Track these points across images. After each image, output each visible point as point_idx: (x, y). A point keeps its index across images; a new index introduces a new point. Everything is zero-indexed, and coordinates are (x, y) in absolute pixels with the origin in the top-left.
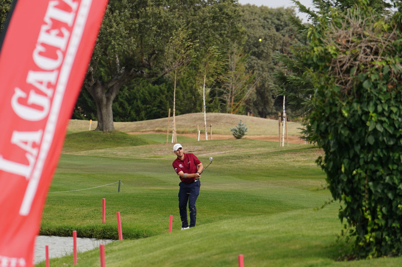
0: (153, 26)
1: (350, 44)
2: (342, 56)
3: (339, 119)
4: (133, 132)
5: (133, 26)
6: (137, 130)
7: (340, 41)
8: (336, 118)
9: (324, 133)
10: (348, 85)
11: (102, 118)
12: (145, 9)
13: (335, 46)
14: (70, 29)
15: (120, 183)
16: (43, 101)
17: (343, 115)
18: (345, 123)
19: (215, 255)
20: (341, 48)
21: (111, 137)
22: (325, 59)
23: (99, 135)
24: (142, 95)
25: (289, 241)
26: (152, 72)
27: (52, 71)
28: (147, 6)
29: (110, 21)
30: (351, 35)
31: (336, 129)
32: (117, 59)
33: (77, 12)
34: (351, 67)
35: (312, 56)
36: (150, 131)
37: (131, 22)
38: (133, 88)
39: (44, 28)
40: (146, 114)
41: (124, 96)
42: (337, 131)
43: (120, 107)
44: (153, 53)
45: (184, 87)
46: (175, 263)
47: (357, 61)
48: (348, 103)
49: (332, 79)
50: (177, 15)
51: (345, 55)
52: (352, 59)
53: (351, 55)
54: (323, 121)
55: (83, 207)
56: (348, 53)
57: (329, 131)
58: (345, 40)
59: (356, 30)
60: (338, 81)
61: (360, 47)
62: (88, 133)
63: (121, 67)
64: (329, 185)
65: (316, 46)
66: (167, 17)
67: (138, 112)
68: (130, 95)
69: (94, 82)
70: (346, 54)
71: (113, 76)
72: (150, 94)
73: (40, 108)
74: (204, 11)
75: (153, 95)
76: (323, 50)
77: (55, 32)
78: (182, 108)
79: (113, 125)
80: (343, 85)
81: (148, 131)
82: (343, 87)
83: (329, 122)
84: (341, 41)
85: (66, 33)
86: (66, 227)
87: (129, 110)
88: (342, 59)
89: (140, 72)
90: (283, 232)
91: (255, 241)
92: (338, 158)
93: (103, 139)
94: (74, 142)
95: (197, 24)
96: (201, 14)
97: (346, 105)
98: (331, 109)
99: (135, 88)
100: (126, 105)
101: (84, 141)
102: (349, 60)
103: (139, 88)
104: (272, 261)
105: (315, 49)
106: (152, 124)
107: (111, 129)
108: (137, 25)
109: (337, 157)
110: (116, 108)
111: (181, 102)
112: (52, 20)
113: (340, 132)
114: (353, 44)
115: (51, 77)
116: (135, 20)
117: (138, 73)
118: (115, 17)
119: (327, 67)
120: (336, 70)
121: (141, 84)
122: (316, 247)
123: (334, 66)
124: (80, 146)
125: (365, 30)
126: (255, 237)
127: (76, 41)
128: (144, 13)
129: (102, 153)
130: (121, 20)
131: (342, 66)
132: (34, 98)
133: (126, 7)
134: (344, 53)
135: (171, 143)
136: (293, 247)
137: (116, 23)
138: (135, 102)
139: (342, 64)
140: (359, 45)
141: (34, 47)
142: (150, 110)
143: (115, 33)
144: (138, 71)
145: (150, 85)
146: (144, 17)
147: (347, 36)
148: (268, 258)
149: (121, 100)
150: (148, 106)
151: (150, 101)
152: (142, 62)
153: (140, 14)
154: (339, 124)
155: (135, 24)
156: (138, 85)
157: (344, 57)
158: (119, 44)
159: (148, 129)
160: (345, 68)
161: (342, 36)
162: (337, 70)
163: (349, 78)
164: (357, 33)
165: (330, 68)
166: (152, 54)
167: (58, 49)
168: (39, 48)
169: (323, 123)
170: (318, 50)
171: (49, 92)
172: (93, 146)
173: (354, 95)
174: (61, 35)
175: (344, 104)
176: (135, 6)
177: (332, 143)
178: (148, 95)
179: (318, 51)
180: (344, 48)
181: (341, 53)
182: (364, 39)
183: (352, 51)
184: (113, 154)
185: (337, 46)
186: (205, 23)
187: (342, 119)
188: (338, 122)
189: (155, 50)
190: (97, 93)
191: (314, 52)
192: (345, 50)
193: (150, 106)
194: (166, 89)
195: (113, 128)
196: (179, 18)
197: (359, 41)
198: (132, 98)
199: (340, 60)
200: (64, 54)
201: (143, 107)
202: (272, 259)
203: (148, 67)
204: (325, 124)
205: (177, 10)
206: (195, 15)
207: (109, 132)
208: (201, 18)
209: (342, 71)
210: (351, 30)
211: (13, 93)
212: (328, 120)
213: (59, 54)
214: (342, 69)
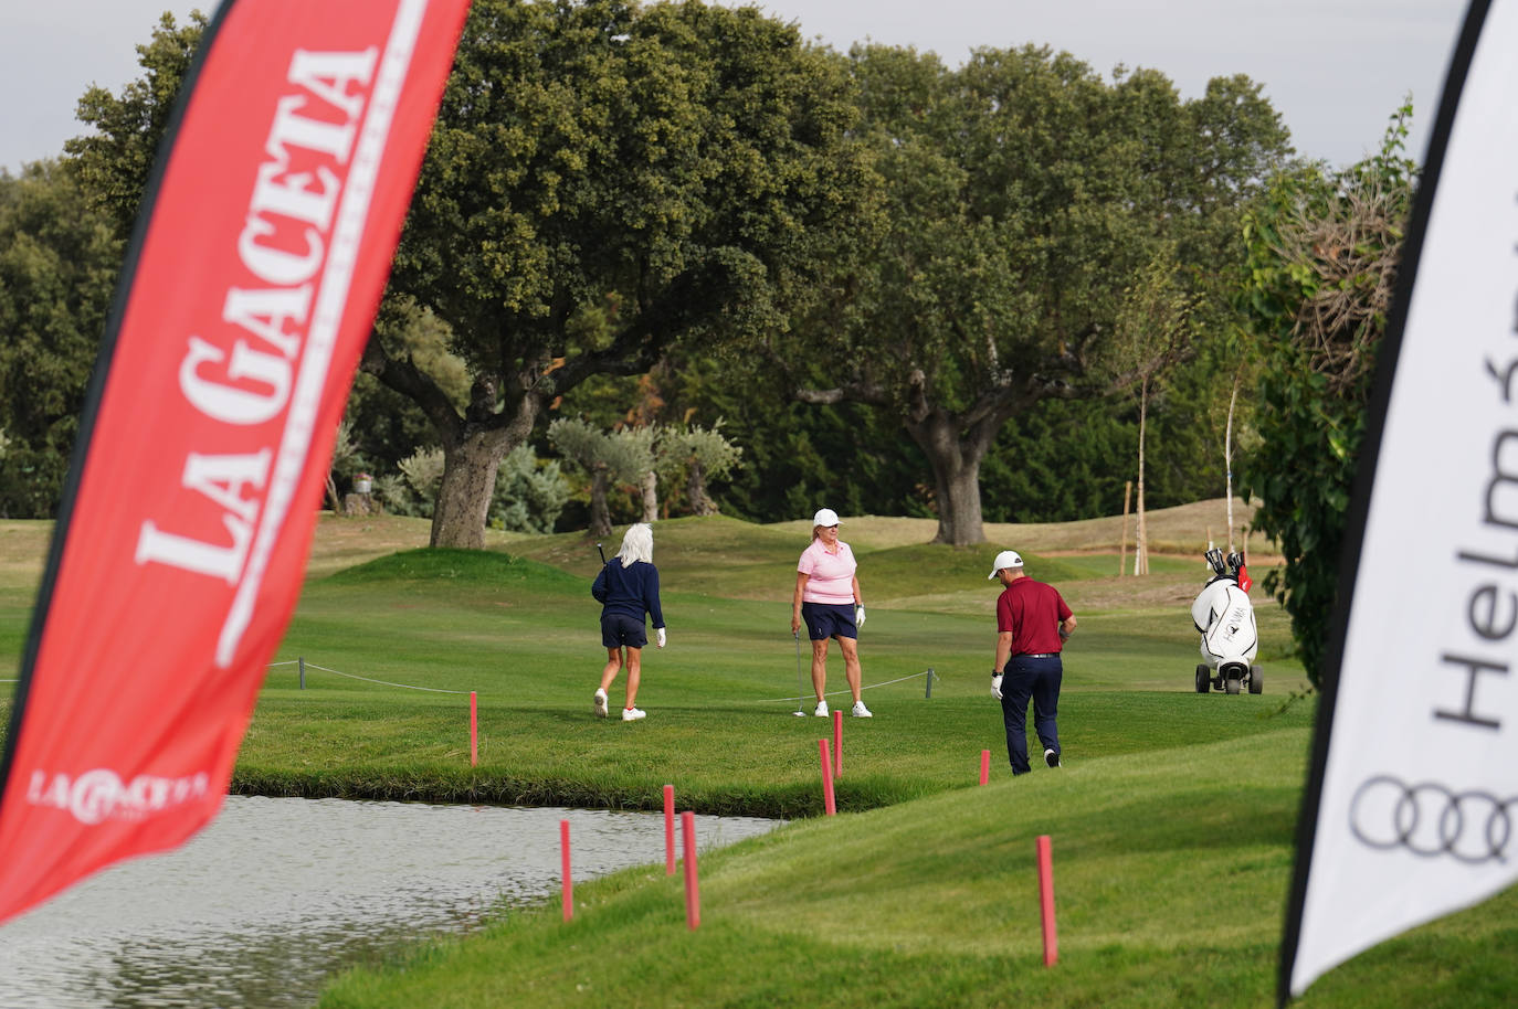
0: (1087, 260)
1: (1350, 261)
2: (1330, 292)
3: (1321, 467)
4: (1058, 550)
5: (1033, 257)
6: (1070, 545)
7: (1322, 251)
8: (1315, 463)
9: (1281, 505)
10: (1345, 372)
11: (951, 510)
12: (1066, 211)
13: (1309, 266)
14: (342, 172)
15: (929, 675)
16: (273, 371)
17: (1332, 453)
18: (1340, 477)
19: (1007, 842)
20: (1327, 272)
21: (976, 562)
22: (1283, 304)
23: (943, 556)
24: (1092, 451)
25: (1206, 803)
26: (1086, 382)
27: (296, 286)
28: (1072, 201)
29: (970, 246)
30: (1353, 235)
31: (1314, 494)
32: (993, 348)
33: (361, 123)
34: (1354, 324)
35: (1246, 295)
36: (1106, 547)
37: (1026, 245)
38: (1067, 432)
39: (267, 171)
40: (1104, 502)
41: (1043, 453)
42: (1317, 498)
43: (1031, 484)
44: (1090, 330)
45: (1206, 429)
46: (901, 865)
47: (1370, 306)
48: (1345, 421)
49: (1303, 357)
50: (1153, 227)
51: (1336, 292)
52: (1356, 302)
53: (1351, 292)
54: (1279, 473)
55: (786, 736)
56: (1345, 284)
57: (1296, 500)
58: (1338, 249)
59: (1365, 223)
60: (1320, 362)
61: (1379, 270)
62: (915, 551)
63: (1001, 371)
64: (1298, 645)
65: (1260, 266)
66: (1125, 231)
67: (1082, 496)
68: (1058, 451)
69: (928, 412)
70: (1341, 290)
71: (980, 394)
72: (1115, 448)
73: (263, 389)
74: (1225, 214)
75: (1121, 449)
76: (1276, 276)
77: (298, 181)
78: (1201, 486)
79: (980, 529)
80: (1332, 372)
81: (1102, 548)
82: (1334, 378)
83: (1296, 475)
84: (1327, 253)
85: (330, 181)
86: (735, 790)
87: (1057, 492)
88: (1328, 303)
89: (1053, 382)
90: (1199, 781)
91: (1121, 803)
92: (1320, 572)
93: (953, 566)
94: (874, 575)
95: (1208, 252)
96: (1219, 222)
97: (1340, 427)
98: (1300, 439)
99: (1073, 432)
100: (1049, 477)
101: (902, 572)
102: (1348, 304)
103: (1083, 430)
104: (1148, 856)
105: (1257, 274)
106: (1110, 529)
107: (975, 541)
108: (1044, 255)
109: (1316, 571)
110: (1022, 486)
111: (1200, 468)
112: (287, 146)
113: (1326, 502)
114: (1358, 261)
115: (295, 304)
116: (1040, 241)
117: (1048, 386)
118: (984, 233)
119: (1288, 324)
120: (1313, 332)
121: (1089, 420)
122: (1273, 817)
123: (1308, 320)
124: (891, 585)
125: (1391, 223)
126: (1121, 795)
127: (357, 203)
128: (1062, 223)
129: (943, 604)
130: (1000, 244)
131: (1328, 323)
132: (245, 362)
133: (1015, 206)
134: (1336, 285)
135: (1132, 575)
136: (1211, 820)
137: (986, 252)
138: (1074, 469)
139: (1328, 315)
140: (1373, 265)
141: (241, 225)
142: (1114, 490)
143: (984, 280)
144: (1048, 381)
145: (1115, 423)
146: (1062, 234)
147: (1344, 240)
148: (1142, 848)
149: (1034, 464)
150: (1108, 479)
151: (1114, 467)
152: (1059, 356)
153: (1052, 225)
154: (1321, 480)
155: (1038, 250)
156: (1083, 422)
157: (1333, 297)
158: (993, 311)
159: (1100, 544)
160: (1336, 325)
161: (1329, 240)
162: (1317, 330)
163: (1349, 354)
164: (1369, 231)
165: (1297, 328)
166: (1084, 335)
167: (312, 226)
168: (256, 226)
169: (1278, 478)
170: (1263, 277)
171: (290, 345)
172: (926, 586)
173: (1362, 401)
174: (316, 188)
175: (1334, 423)
176: (1042, 202)
177: (1302, 530)
178: (1110, 450)
179: (1263, 279)
180: (1335, 272)
181: (1326, 284)
182: (1388, 247)
183: (1355, 279)
184: (971, 606)
185: (1315, 265)
186: (1228, 250)
187: (1330, 464)
188: (1318, 474)
189: (1093, 324)
190: (938, 441)
191: (1253, 282)
192: (1336, 277)
193: (1114, 479)
194: (1158, 433)
195: (982, 537)
196: (1158, 234)
197: (1375, 253)
198: (1064, 458)
199: (1322, 304)
200: (327, 238)
201: (1098, 481)
202: (1148, 850)
203: (1076, 369)
204: (1284, 479)
205: (1153, 213)
206: (1204, 228)
207: (970, 547)
208: (1217, 234)
209: (1328, 335)
210: (1353, 222)
211: (184, 351)
212: (1291, 469)
213: (314, 240)
214: (1329, 330)
